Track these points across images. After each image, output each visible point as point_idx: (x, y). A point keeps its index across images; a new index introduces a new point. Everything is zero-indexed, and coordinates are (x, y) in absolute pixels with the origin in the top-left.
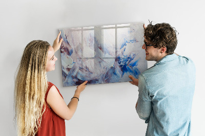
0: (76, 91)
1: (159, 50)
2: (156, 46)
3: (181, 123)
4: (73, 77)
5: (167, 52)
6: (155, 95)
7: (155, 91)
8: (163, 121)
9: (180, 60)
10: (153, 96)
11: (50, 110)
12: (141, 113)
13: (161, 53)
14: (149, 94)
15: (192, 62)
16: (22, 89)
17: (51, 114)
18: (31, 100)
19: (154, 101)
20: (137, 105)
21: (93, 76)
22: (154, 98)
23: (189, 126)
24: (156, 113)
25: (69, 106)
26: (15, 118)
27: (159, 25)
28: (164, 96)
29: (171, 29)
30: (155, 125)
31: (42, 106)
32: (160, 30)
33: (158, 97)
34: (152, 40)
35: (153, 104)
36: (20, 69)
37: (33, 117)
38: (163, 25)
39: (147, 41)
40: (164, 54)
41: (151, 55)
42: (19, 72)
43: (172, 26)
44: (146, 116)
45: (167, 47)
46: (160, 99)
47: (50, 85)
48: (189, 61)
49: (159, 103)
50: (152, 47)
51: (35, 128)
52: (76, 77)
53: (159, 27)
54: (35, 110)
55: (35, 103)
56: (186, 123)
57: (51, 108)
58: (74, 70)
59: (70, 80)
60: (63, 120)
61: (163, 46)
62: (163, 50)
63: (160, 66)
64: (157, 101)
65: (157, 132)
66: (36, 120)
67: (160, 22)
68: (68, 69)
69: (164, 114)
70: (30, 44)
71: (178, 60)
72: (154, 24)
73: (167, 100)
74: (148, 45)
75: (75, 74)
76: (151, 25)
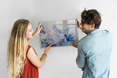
0: (45, 51)
1: (90, 26)
2: (88, 24)
3: (104, 71)
4: (46, 43)
5: (95, 27)
6: (88, 53)
7: (88, 51)
8: (93, 69)
9: (103, 32)
10: (87, 54)
11: (30, 62)
12: (80, 65)
13: (92, 27)
14: (84, 53)
15: (110, 33)
16: (12, 49)
17: (30, 65)
18: (18, 56)
19: (87, 57)
20: (76, 60)
21: (55, 43)
22: (87, 55)
23: (109, 72)
24: (89, 64)
25: (40, 60)
26: (8, 67)
27: (90, 10)
28: (94, 54)
29: (98, 13)
30: (88, 72)
31: (24, 59)
32: (91, 14)
33: (89, 55)
34: (86, 20)
35: (86, 59)
36: (11, 37)
37: (19, 66)
38: (93, 10)
39: (83, 21)
40: (93, 28)
41: (86, 29)
42: (10, 39)
43: (98, 11)
44: (83, 66)
45: (95, 24)
46: (91, 56)
47: (29, 47)
48: (109, 33)
49: (90, 58)
50: (86, 24)
51: (20, 73)
52: (47, 43)
53: (90, 12)
54: (20, 62)
55: (20, 58)
56: (107, 70)
57: (30, 61)
58: (46, 40)
59: (44, 45)
60: (37, 68)
61: (92, 24)
62: (93, 26)
63: (91, 35)
64: (89, 57)
65: (89, 76)
66: (20, 68)
67: (91, 9)
68: (44, 40)
69: (93, 65)
70: (17, 22)
71: (102, 32)
72: (87, 10)
73: (95, 56)
74: (84, 23)
75: (46, 42)
76: (85, 10)
